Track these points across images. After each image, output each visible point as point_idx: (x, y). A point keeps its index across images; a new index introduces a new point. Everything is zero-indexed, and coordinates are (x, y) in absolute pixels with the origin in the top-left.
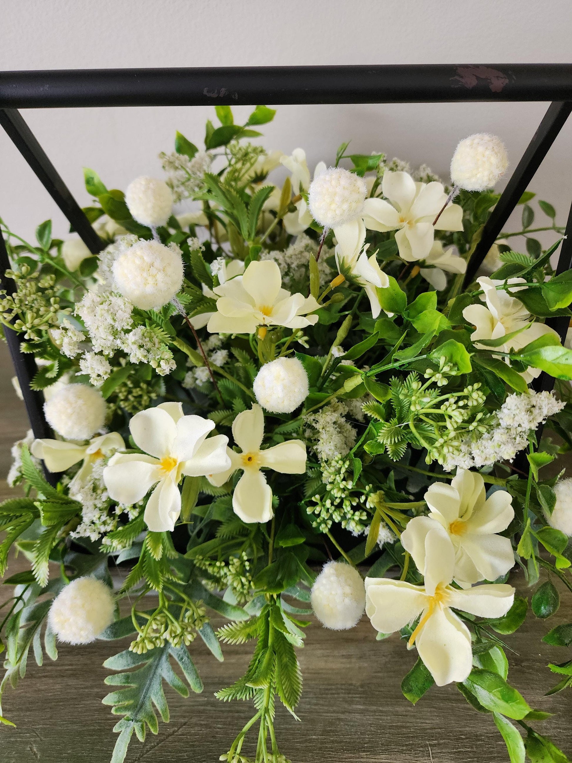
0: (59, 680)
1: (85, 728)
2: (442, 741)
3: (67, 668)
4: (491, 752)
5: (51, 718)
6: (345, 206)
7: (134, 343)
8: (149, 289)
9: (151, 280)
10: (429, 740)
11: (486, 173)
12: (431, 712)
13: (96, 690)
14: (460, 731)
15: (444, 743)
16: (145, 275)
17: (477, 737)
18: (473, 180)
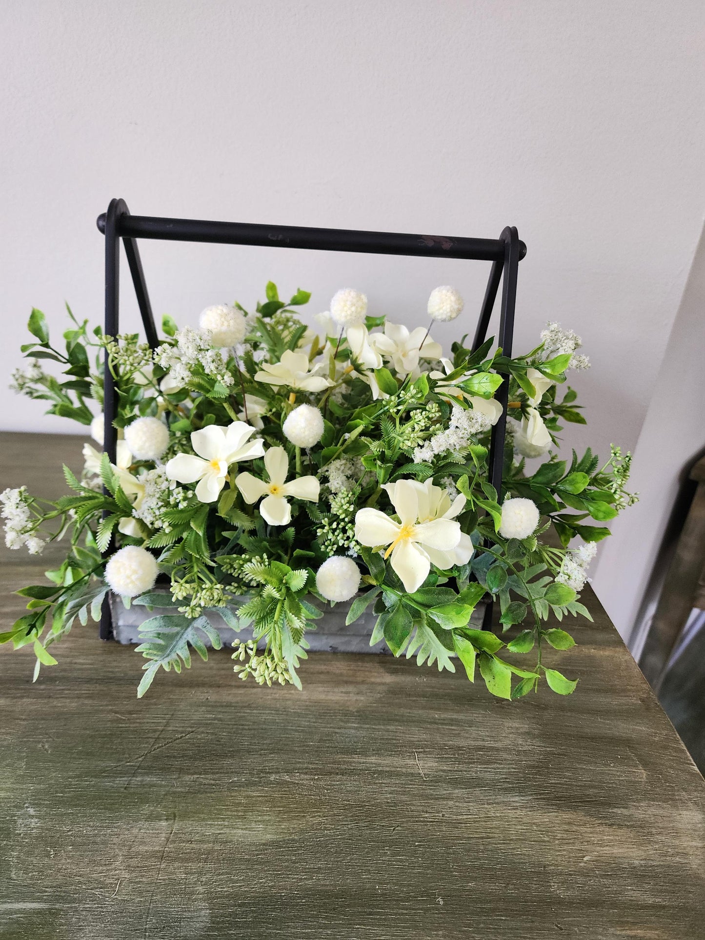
0: (76, 700)
1: (97, 733)
2: (427, 750)
3: (83, 692)
4: (472, 759)
5: (65, 725)
6: (353, 309)
7: (210, 357)
8: (224, 328)
9: (226, 324)
10: (415, 749)
11: (448, 306)
12: (418, 730)
13: (110, 707)
14: (444, 744)
15: (430, 751)
16: (223, 319)
17: (459, 748)
18: (441, 311)
